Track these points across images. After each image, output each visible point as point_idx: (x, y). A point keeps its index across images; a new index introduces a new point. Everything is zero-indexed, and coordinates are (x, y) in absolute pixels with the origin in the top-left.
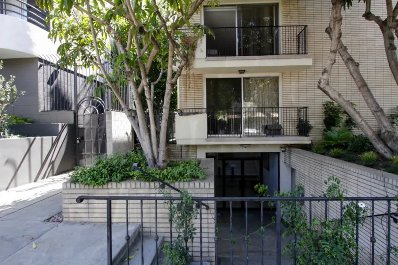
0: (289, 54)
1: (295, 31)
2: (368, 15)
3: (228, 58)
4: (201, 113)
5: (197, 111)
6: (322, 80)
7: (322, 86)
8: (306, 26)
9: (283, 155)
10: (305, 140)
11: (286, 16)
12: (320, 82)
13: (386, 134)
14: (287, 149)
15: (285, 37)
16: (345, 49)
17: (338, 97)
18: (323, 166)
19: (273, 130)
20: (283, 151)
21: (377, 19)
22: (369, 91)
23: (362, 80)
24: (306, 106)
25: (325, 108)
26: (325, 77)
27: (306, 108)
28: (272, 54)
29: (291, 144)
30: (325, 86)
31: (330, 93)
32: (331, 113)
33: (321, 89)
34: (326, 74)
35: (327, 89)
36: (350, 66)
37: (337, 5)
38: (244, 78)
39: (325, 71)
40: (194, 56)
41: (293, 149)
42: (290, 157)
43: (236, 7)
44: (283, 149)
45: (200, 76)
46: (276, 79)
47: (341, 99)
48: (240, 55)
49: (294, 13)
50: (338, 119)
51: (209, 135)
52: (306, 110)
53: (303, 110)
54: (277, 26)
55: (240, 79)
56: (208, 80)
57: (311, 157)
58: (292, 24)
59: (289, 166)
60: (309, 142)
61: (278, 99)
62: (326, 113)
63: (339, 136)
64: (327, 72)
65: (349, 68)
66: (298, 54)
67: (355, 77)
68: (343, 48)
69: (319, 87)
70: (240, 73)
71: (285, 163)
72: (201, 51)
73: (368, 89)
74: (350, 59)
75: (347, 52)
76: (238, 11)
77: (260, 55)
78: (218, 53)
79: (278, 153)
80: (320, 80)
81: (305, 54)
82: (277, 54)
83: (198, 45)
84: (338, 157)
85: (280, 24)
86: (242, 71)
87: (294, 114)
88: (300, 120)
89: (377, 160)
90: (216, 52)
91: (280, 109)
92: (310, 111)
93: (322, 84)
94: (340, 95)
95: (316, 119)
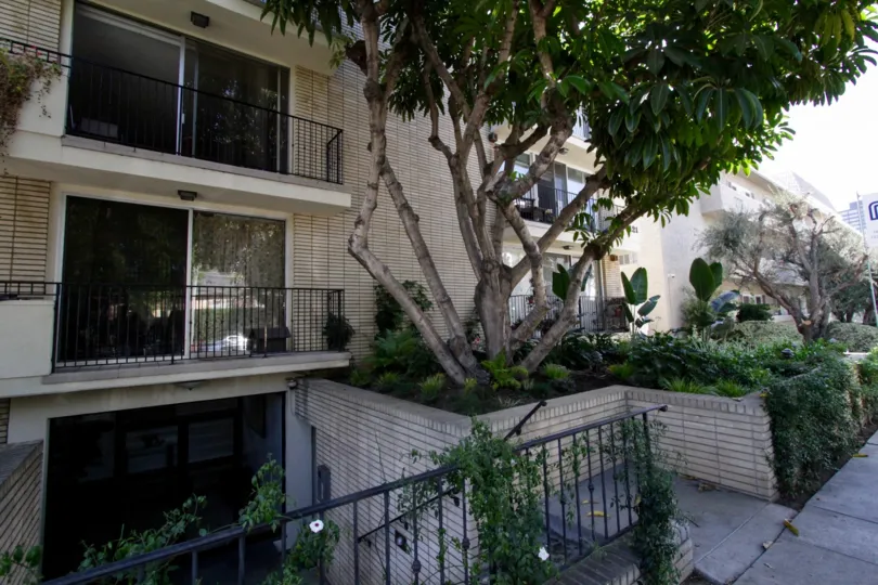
0: (308, 178)
1: (323, 135)
2: (435, 140)
3: (140, 151)
4: (43, 295)
5: (14, 290)
6: (355, 238)
7: (355, 251)
8: (340, 131)
9: (294, 398)
10: (338, 360)
11: (305, 99)
12: (351, 241)
13: (456, 342)
14: (301, 382)
15: (299, 140)
16: (399, 187)
17: (382, 273)
18: (359, 414)
19: (269, 342)
20: (292, 388)
21: (446, 150)
22: (432, 265)
23: (423, 246)
24: (342, 288)
25: (378, 294)
26: (360, 231)
27: (339, 291)
28: (271, 168)
29: (312, 371)
30: (360, 249)
31: (369, 264)
32: (387, 303)
33: (354, 255)
34: (361, 226)
35: (364, 256)
36: (407, 219)
37: (374, 103)
38: (196, 213)
39: (359, 222)
40: (13, 123)
41: (311, 382)
42: (306, 400)
43: (183, 39)
44: (292, 384)
45: (44, 187)
46: (281, 224)
47: (388, 277)
48: (186, 152)
49: (322, 100)
50: (397, 314)
51: (57, 365)
52: (339, 297)
53: (335, 295)
54: (285, 114)
55: (186, 212)
56: (74, 202)
57: (341, 395)
58: (317, 119)
59: (304, 420)
60: (346, 364)
61: (284, 270)
62: (379, 302)
63: (397, 347)
64: (364, 224)
65: (404, 222)
66: (328, 181)
67: (414, 240)
68: (395, 185)
69: (350, 251)
70: (183, 198)
71: (297, 414)
72: (45, 112)
73: (431, 261)
74: (405, 207)
75: (402, 194)
76: (187, 51)
77: (237, 163)
78: (119, 132)
79: (282, 395)
80: (351, 236)
81: (338, 182)
82: (284, 171)
83: (35, 96)
84: (387, 390)
85: (292, 111)
86: (188, 194)
87: (318, 305)
88: (331, 317)
89: (444, 389)
90: (114, 131)
91: (289, 293)
92: (348, 297)
93: (354, 245)
94: (386, 269)
95: (359, 315)
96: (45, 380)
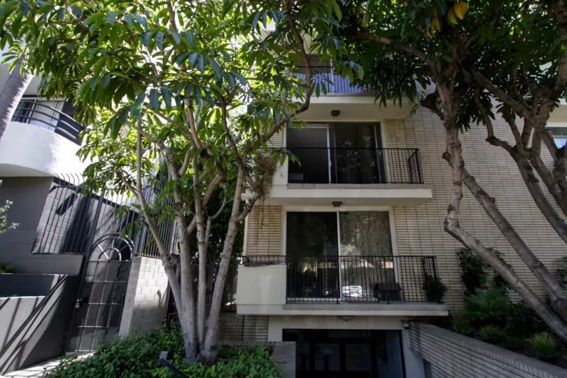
0: (398, 183)
1: (404, 156)
2: (492, 140)
3: (317, 185)
4: (278, 263)
5: (271, 259)
6: (449, 221)
7: (451, 229)
8: (417, 150)
9: (408, 336)
10: (439, 311)
11: (391, 136)
12: (446, 223)
13: (559, 304)
14: (413, 324)
15: (392, 162)
16: (473, 179)
17: (475, 244)
18: (473, 358)
19: (386, 291)
20: (406, 328)
21: (505, 145)
22: (517, 236)
23: (504, 220)
24: (432, 255)
25: (461, 258)
26: (452, 215)
27: (433, 258)
28: (377, 181)
29: (418, 317)
30: (454, 228)
31: (463, 238)
32: (470, 266)
33: (451, 233)
34: (453, 212)
35: (458, 232)
36: (484, 202)
37: (452, 130)
38: (340, 213)
39: (450, 209)
40: (271, 182)
41: (422, 325)
42: (419, 340)
43: (328, 124)
44: (406, 325)
45: (278, 209)
46: (385, 216)
47: (480, 247)
48: (334, 182)
49: (401, 134)
50: (481, 275)
51: (289, 299)
52: (433, 261)
53: (428, 261)
54: (381, 148)
55: (335, 213)
56: (290, 214)
57: (452, 340)
58: (400, 146)
59: (419, 355)
60: (445, 314)
61: (391, 244)
62: (463, 265)
63: (489, 303)
64: (454, 210)
65: (482, 204)
66: (412, 183)
67: (494, 217)
68: (470, 179)
69: (446, 230)
70: (335, 206)
71: (412, 349)
72: (282, 175)
73: (514, 233)
74: (481, 194)
75: (476, 184)
76: (330, 129)
77: (361, 182)
78: (304, 178)
79: (399, 332)
80: (446, 219)
81: (420, 183)
82: (384, 182)
83: (278, 169)
84: (494, 341)
85: (384, 146)
86: (337, 203)
87: (417, 268)
88: (426, 277)
89: (558, 349)
90: (301, 177)
91: (395, 258)
92: (439, 262)
93: (449, 225)
94: (478, 242)
95: (449, 275)
96: (284, 308)
